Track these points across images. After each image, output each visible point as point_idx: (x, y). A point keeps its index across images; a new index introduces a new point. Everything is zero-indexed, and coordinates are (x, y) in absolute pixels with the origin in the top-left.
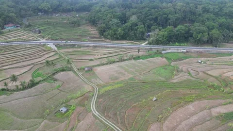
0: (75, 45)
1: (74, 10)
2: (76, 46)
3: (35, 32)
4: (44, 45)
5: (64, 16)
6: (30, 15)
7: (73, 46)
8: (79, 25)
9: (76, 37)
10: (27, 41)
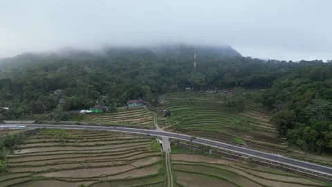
0: (209, 148)
1: (242, 84)
2: (211, 152)
3: (160, 114)
4: (154, 138)
5: (222, 93)
6: (174, 91)
7: (204, 150)
8: (241, 110)
9: (223, 131)
10: (135, 127)
